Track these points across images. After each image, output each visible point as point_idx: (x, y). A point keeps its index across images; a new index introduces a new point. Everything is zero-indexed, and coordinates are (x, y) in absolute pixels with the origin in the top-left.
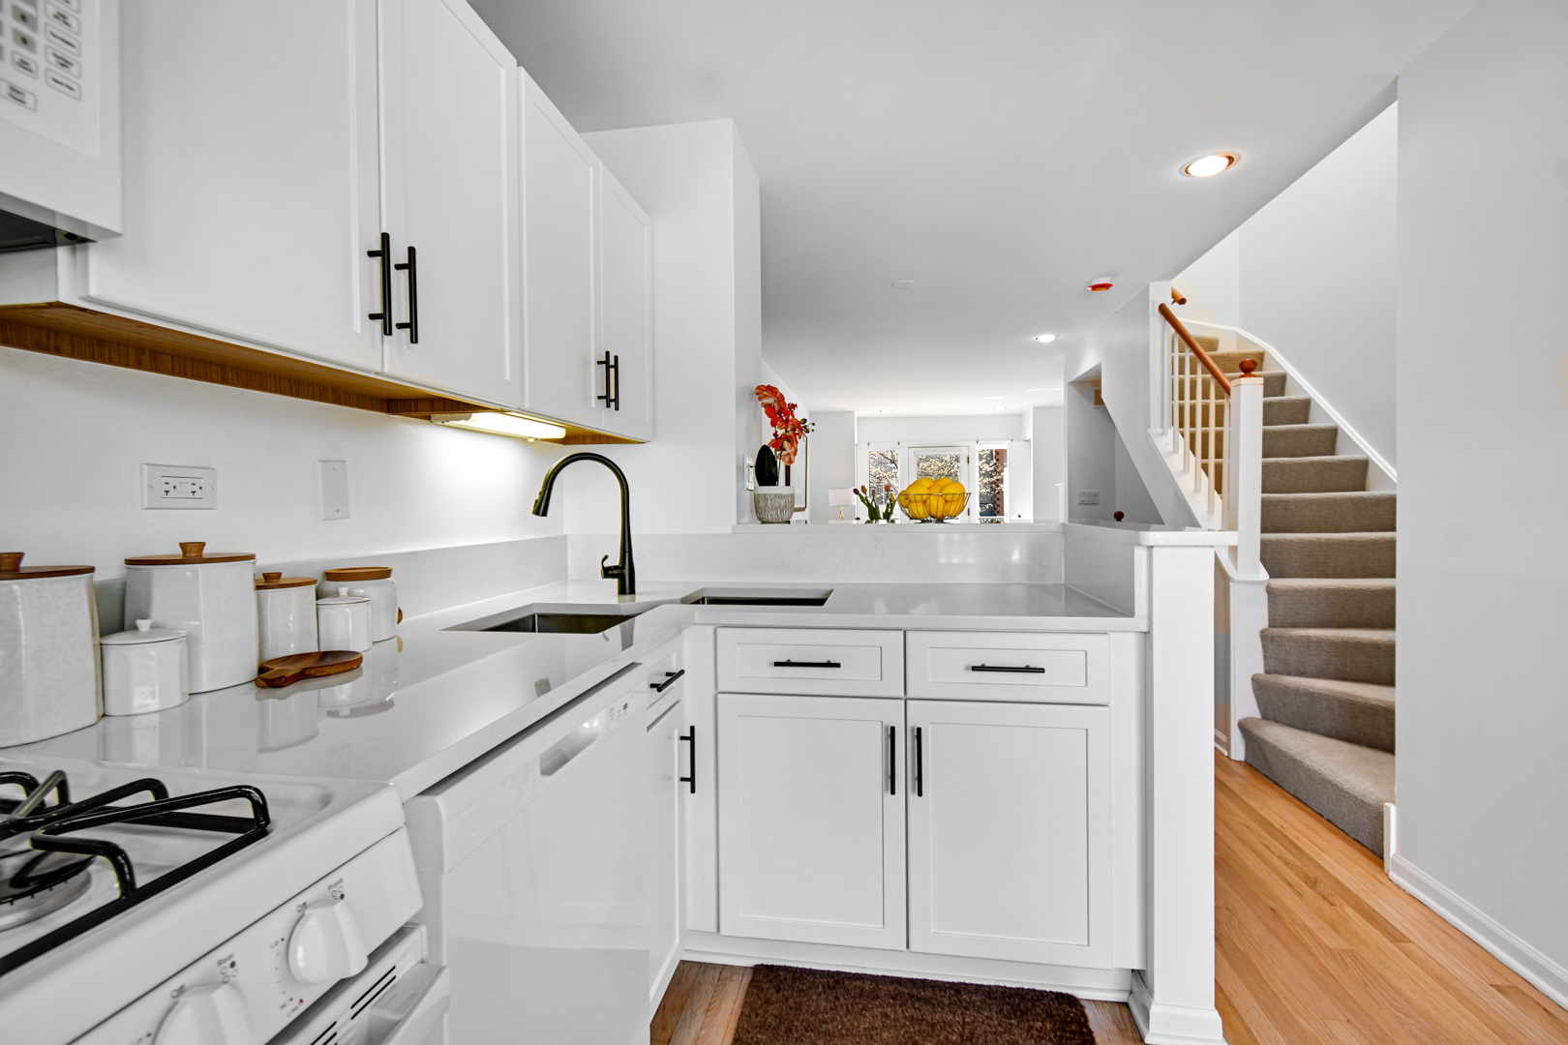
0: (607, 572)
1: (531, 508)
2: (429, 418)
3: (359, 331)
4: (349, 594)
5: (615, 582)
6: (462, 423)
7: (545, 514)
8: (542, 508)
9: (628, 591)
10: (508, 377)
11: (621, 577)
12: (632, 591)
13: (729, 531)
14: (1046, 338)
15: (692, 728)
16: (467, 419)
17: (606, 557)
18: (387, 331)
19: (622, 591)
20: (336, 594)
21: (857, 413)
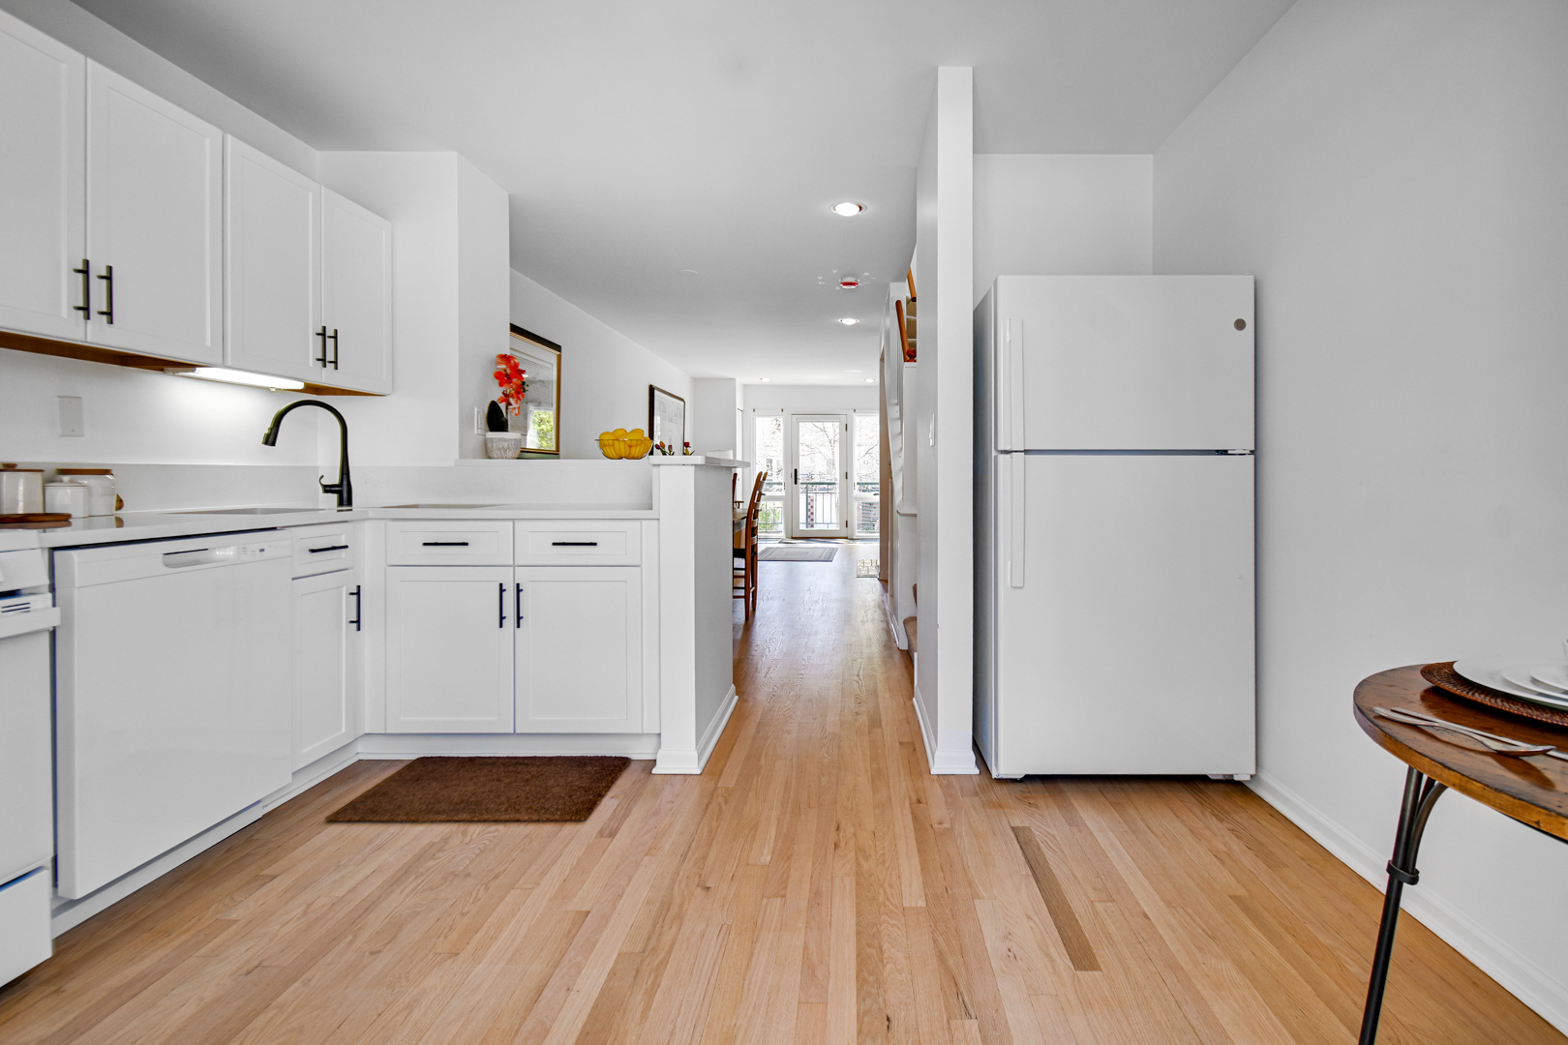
0: (327, 489)
1: (261, 438)
2: (162, 370)
3: (66, 317)
4: (71, 481)
5: (335, 497)
6: (191, 374)
7: (273, 444)
8: (271, 439)
9: (345, 503)
10: (208, 344)
11: (340, 493)
12: (350, 503)
13: (452, 464)
14: (849, 322)
15: (359, 587)
16: (193, 371)
17: (322, 477)
18: (88, 317)
19: (341, 503)
20: (61, 481)
21: (741, 380)
